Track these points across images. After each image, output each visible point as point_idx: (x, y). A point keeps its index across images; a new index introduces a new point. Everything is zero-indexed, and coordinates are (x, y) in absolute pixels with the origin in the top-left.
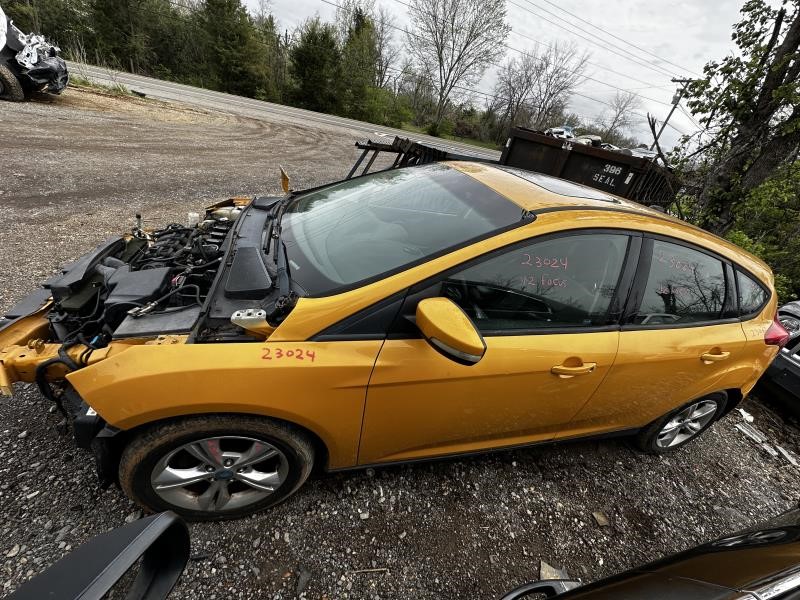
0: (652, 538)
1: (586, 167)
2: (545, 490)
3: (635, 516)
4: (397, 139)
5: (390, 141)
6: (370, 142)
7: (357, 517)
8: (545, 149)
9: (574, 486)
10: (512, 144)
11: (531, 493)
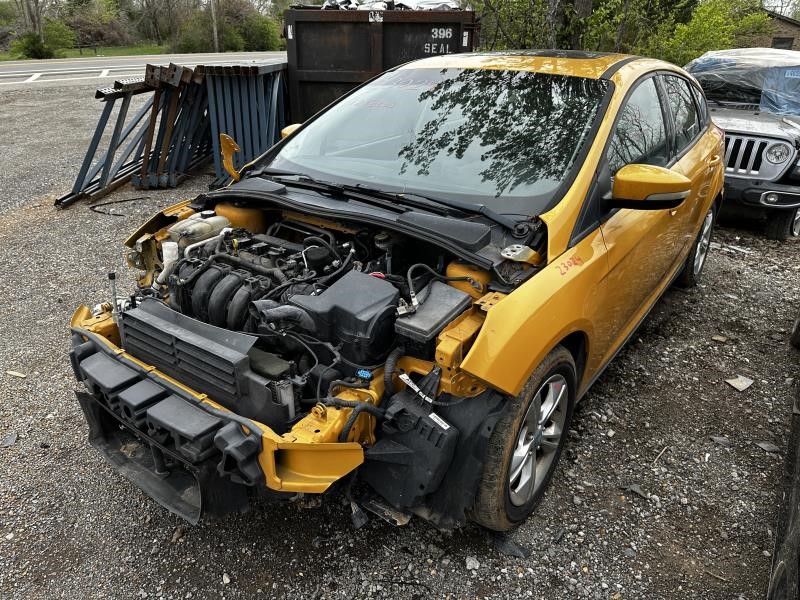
0: (751, 331)
1: (409, 38)
2: (674, 345)
3: (731, 326)
4: (150, 68)
5: (140, 77)
6: (118, 85)
7: (608, 438)
8: (345, 28)
9: (686, 330)
10: (296, 32)
11: (670, 352)
